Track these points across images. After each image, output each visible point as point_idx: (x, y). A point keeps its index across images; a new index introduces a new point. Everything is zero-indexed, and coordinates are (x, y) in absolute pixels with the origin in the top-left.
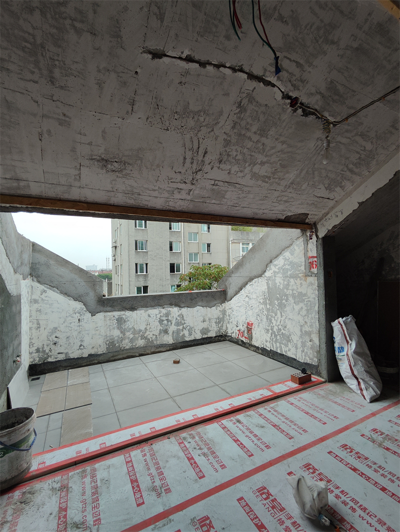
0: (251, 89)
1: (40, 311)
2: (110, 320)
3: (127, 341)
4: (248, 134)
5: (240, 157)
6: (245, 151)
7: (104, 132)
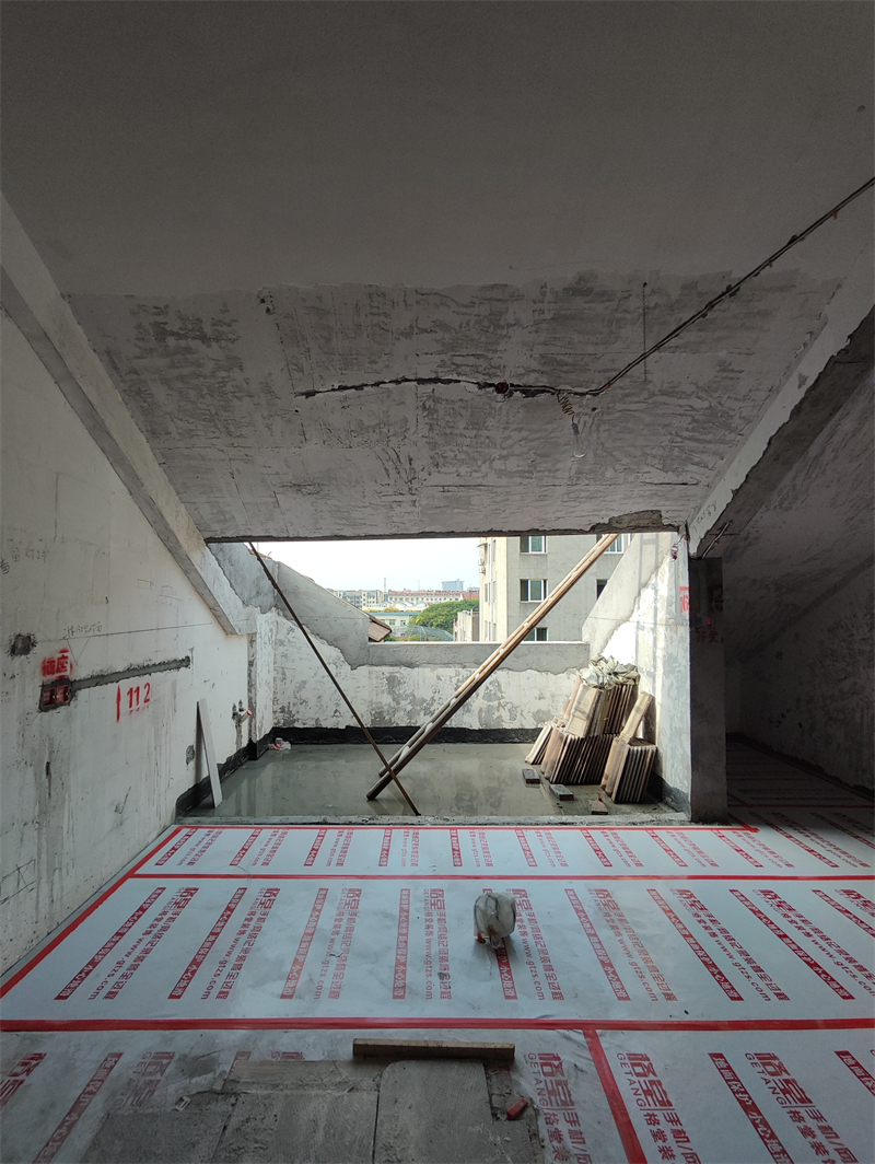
0: (430, 391)
1: (286, 656)
2: (377, 678)
3: (402, 713)
4: (456, 431)
5: (463, 457)
6: (465, 448)
7: (286, 461)
